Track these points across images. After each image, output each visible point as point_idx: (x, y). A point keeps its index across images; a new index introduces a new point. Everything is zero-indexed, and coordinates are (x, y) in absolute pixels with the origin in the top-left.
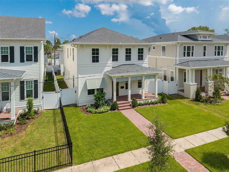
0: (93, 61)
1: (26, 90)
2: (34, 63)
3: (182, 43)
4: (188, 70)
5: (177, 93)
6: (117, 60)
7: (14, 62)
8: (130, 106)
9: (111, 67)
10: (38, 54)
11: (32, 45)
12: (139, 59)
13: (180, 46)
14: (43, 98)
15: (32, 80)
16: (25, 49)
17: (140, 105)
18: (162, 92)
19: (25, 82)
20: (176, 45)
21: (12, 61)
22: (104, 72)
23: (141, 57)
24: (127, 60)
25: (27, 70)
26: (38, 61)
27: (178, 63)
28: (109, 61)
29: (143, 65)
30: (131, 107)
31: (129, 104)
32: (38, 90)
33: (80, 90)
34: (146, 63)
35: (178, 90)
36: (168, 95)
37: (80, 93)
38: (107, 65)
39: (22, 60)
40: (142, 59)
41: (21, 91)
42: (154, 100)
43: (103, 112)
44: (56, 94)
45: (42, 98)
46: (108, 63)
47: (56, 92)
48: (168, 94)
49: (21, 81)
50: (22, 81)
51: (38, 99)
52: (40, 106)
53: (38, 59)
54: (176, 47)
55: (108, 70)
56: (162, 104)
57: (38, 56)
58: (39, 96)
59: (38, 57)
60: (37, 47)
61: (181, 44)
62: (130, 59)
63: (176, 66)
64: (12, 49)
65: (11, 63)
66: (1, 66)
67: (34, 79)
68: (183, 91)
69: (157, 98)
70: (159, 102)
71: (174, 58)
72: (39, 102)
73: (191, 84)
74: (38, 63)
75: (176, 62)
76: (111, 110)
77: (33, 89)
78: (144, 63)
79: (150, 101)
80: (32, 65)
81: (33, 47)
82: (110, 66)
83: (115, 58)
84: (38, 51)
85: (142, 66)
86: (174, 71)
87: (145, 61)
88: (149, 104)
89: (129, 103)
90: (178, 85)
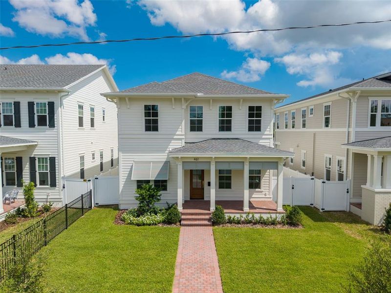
0: (148, 129)
1: (39, 173)
2: (49, 130)
3: (362, 92)
4: (372, 157)
5: (348, 210)
6: (200, 129)
7: (20, 127)
8: (209, 220)
9: (183, 141)
10: (55, 115)
11: (45, 100)
12: (251, 129)
13: (358, 99)
14: (64, 187)
15: (46, 157)
16: (35, 106)
17: (230, 221)
18: (312, 204)
19: (37, 159)
20: (350, 100)
21: (18, 125)
22: (168, 149)
23: (255, 125)
24: (222, 129)
25: (39, 141)
26: (56, 125)
27: (352, 139)
28: (179, 130)
29: (261, 141)
30: (209, 223)
31: (207, 217)
32: (57, 174)
33: (122, 183)
34: (266, 138)
35: (351, 204)
36: (321, 211)
37: (123, 185)
38: (175, 137)
39: (32, 125)
40: (258, 129)
41: (31, 173)
42: (269, 215)
43: (144, 224)
44: (85, 183)
45: (62, 187)
46: (178, 133)
47: (84, 180)
48: (322, 209)
49: (30, 157)
50: (32, 158)
51: (57, 189)
52: (60, 200)
53: (55, 123)
54: (350, 103)
55: (177, 147)
56: (286, 227)
57: (55, 118)
58: (57, 184)
59: (55, 120)
60: (53, 103)
61: (360, 96)
62: (229, 129)
63: (350, 147)
64: (17, 105)
65: (17, 128)
66: (1, 132)
67: (50, 156)
68: (359, 205)
69: (279, 213)
70: (282, 223)
71: (346, 130)
72: (58, 194)
73: (376, 190)
74: (55, 130)
75: (348, 139)
76: (164, 222)
77: (48, 171)
78: (264, 137)
79: (257, 216)
80: (46, 133)
81: (47, 103)
82: (181, 139)
83: (196, 125)
84: (55, 110)
85: (257, 144)
86: (344, 159)
87: (266, 133)
88: (255, 223)
89: (210, 214)
90: (351, 191)
